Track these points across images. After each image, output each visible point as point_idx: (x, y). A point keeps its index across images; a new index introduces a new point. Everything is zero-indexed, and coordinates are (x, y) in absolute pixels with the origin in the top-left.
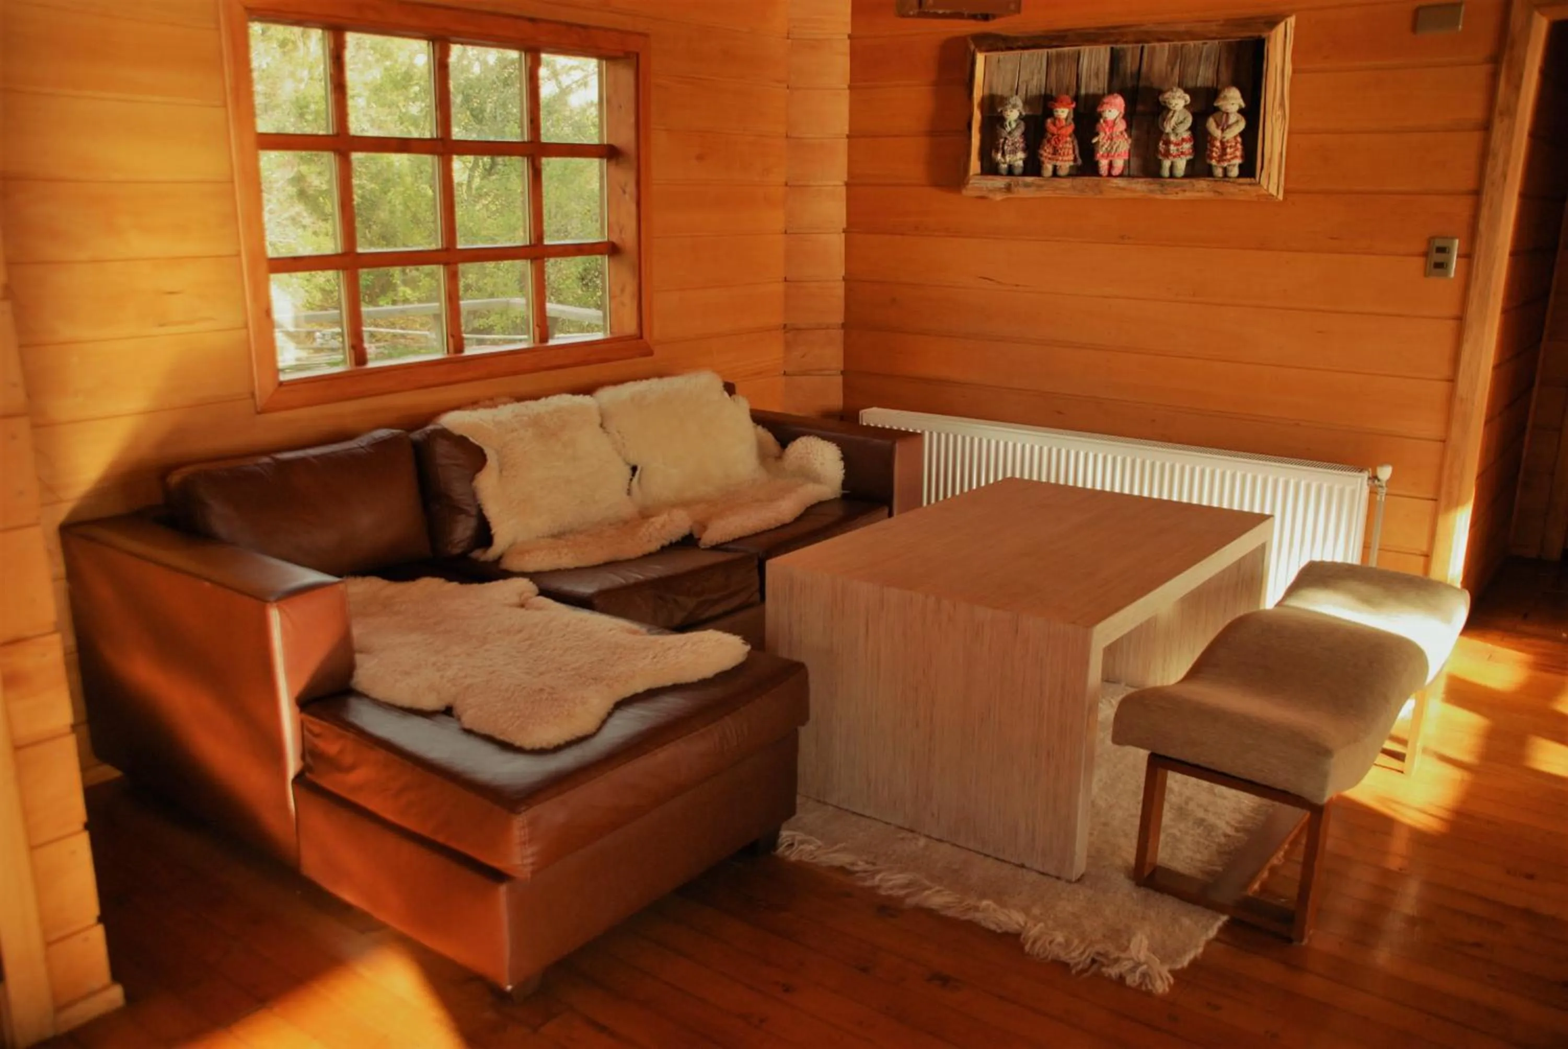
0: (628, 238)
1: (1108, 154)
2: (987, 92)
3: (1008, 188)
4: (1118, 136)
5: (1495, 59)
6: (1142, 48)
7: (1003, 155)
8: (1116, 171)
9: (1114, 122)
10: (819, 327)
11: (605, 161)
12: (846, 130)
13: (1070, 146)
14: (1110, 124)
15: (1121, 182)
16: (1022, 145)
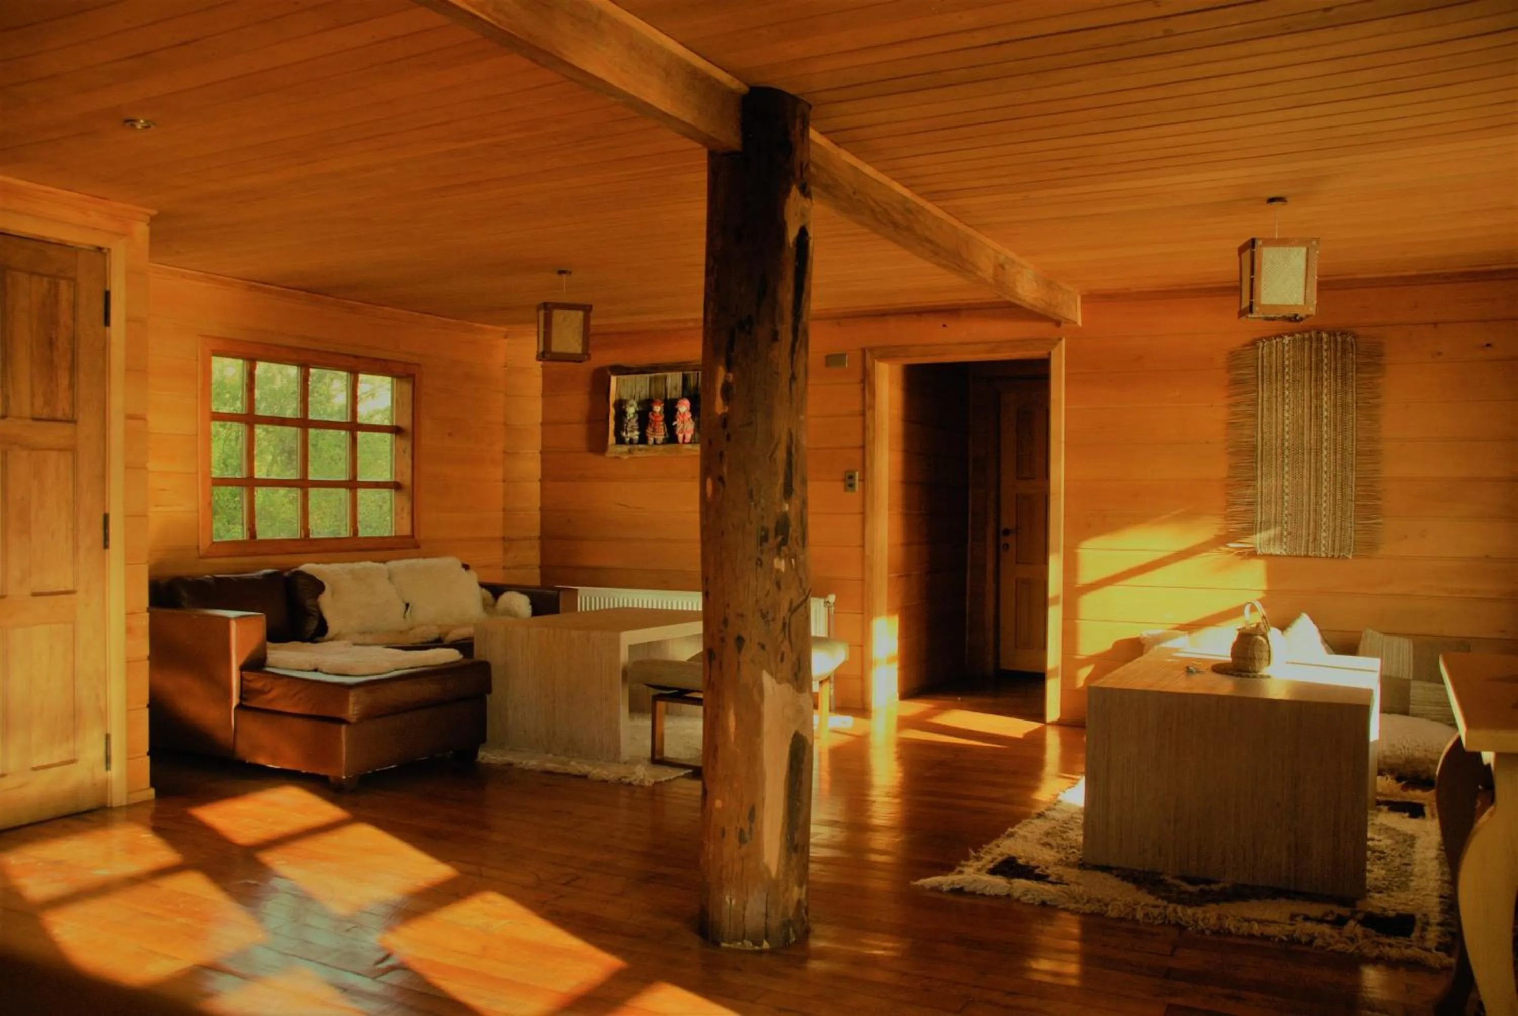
0: (406, 480)
1: (682, 431)
2: (618, 398)
3: (630, 452)
4: (686, 421)
5: (863, 381)
6: (698, 374)
7: (627, 433)
8: (687, 440)
9: (684, 413)
10: (525, 539)
11: (394, 435)
12: (540, 420)
13: (662, 427)
14: (682, 414)
15: (689, 446)
16: (637, 427)
